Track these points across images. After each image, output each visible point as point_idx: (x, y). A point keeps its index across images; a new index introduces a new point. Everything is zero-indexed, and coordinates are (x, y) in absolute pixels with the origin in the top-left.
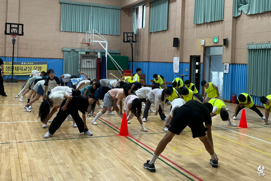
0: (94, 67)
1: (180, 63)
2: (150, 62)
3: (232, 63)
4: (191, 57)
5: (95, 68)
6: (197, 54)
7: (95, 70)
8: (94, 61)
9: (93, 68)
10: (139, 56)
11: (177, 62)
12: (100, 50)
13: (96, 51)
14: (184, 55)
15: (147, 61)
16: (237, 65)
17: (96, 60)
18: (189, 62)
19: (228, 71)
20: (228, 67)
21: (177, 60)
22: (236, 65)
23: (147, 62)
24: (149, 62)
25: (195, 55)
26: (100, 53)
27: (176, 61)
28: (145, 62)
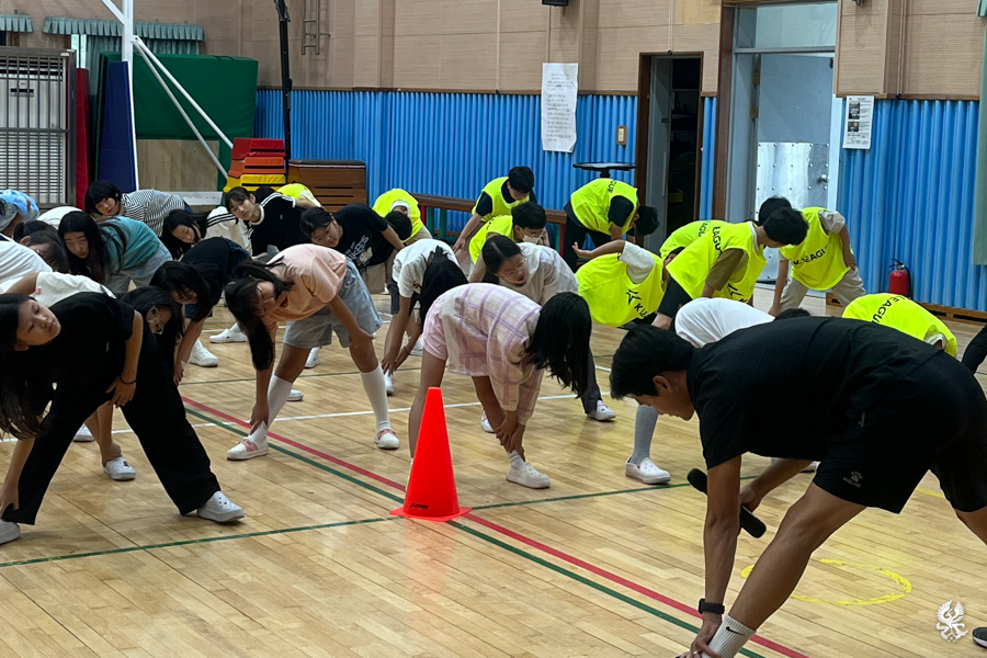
0: (54, 121)
1: (582, 95)
2: (394, 90)
3: (891, 92)
4: (647, 60)
5: (58, 131)
6: (682, 47)
7: (63, 141)
8: (54, 85)
9: (48, 131)
10: (321, 57)
11: (565, 91)
12: (85, 21)
13: (63, 26)
14: (604, 48)
15: (375, 85)
16: (920, 102)
17: (63, 84)
18: (635, 88)
19: (869, 139)
20: (867, 117)
21: (563, 79)
22: (910, 102)
23: (376, 91)
24: (386, 91)
25: (670, 53)
26: (84, 38)
27: (559, 86)
28: (364, 90)
